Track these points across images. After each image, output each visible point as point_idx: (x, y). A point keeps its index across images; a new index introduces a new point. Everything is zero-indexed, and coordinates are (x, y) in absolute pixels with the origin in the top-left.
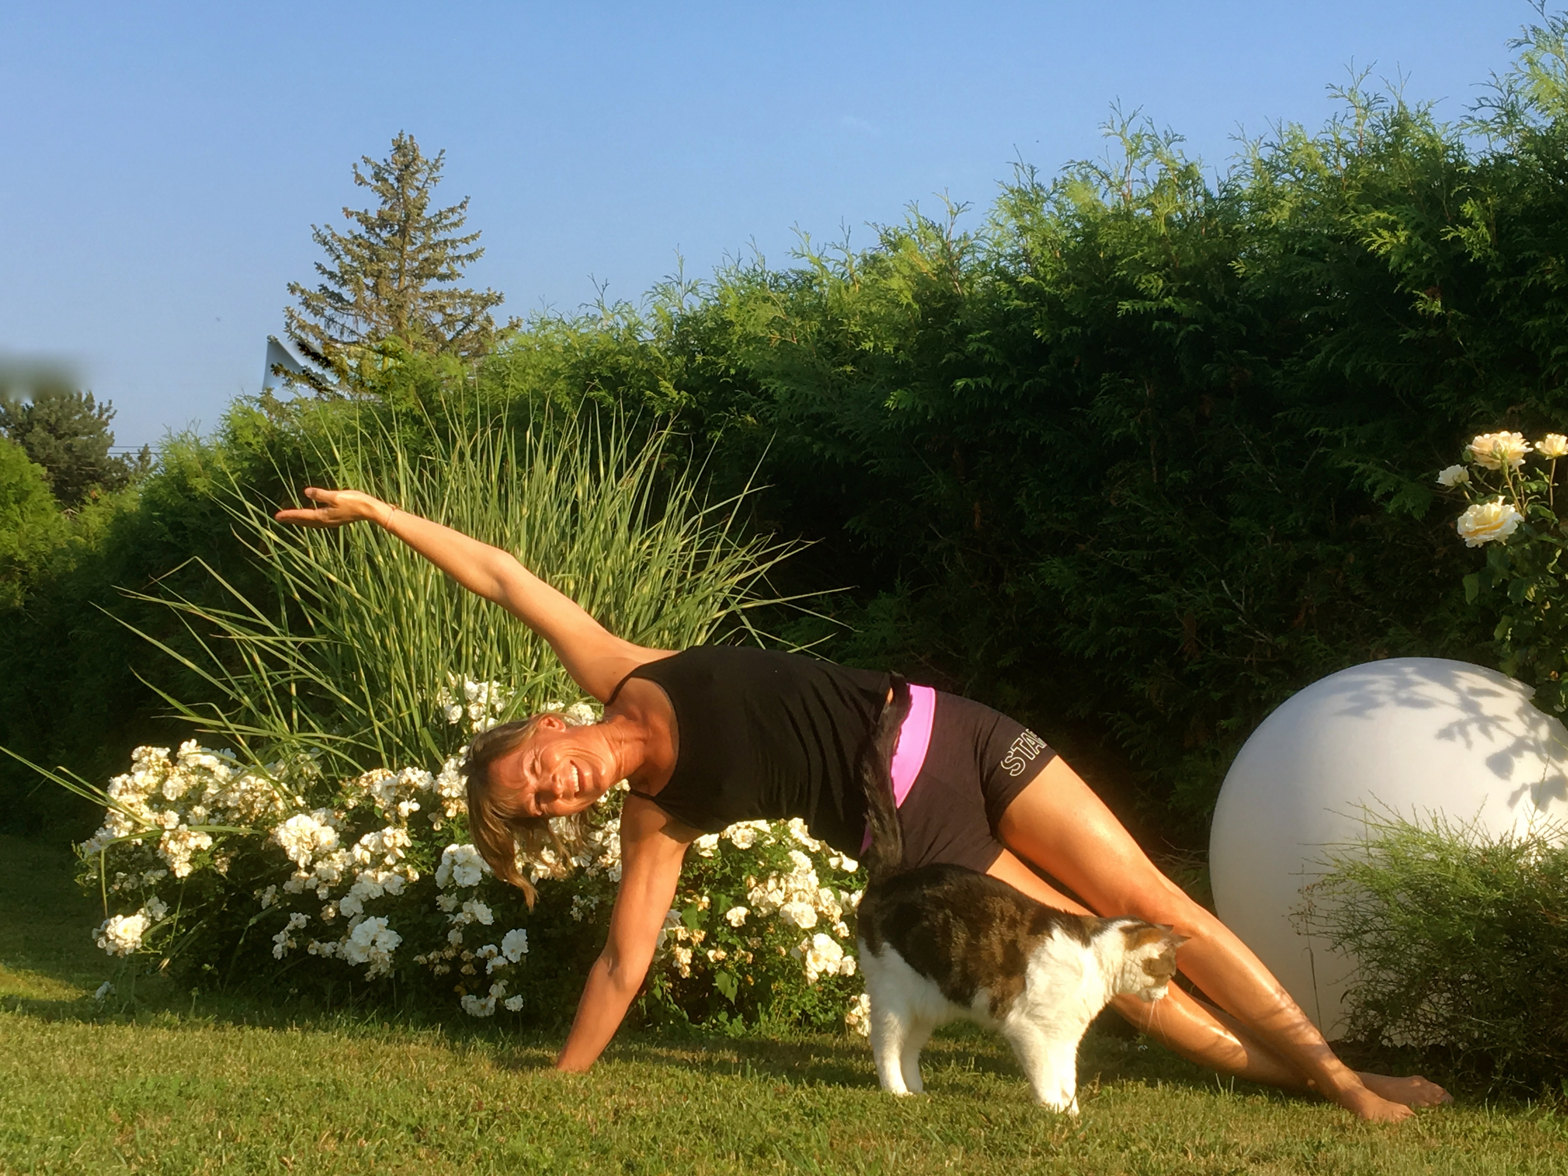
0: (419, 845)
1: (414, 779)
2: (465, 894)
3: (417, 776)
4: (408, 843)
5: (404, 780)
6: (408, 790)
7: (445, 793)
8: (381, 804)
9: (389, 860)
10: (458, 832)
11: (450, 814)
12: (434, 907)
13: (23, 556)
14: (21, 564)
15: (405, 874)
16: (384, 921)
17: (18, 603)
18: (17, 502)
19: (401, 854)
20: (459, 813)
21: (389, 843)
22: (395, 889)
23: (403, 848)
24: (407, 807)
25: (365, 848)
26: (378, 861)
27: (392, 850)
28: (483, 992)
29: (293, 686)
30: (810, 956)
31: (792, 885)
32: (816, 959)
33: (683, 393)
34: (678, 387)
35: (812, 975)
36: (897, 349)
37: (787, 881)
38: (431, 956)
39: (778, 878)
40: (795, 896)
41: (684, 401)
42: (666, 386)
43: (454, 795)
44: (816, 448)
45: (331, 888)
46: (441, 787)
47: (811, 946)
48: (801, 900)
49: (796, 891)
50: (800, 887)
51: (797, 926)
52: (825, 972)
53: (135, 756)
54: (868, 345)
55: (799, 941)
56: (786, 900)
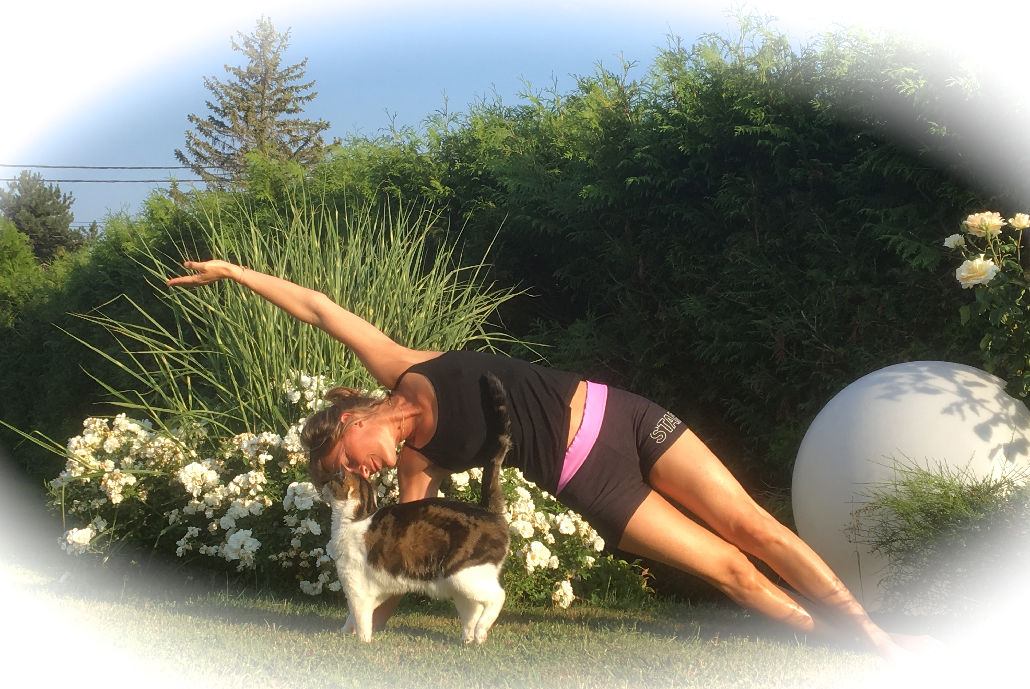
0: (272, 482)
1: (269, 440)
2: (303, 514)
3: (270, 438)
4: (265, 482)
5: (262, 440)
6: (265, 446)
7: (289, 449)
8: (247, 456)
9: (252, 493)
10: (298, 474)
11: (293, 462)
12: (282, 524)
13: (13, 293)
14: (12, 299)
15: (263, 501)
16: (249, 532)
17: (10, 324)
18: (10, 258)
19: (260, 489)
20: (298, 462)
21: (252, 481)
22: (257, 511)
23: (262, 484)
24: (264, 458)
25: (237, 484)
26: (245, 493)
27: (254, 486)
28: (314, 579)
29: (189, 379)
30: (529, 556)
31: (517, 510)
32: (533, 558)
33: (446, 188)
34: (443, 183)
35: (531, 569)
36: (588, 158)
37: (514, 507)
38: (280, 555)
39: (508, 505)
40: (520, 517)
41: (447, 193)
42: (436, 183)
43: (295, 450)
44: (534, 224)
45: (214, 511)
46: (286, 444)
47: (530, 550)
48: (523, 519)
49: (520, 513)
50: (522, 511)
51: (521, 536)
52: (539, 566)
53: (86, 423)
54: (569, 155)
55: (522, 546)
56: (513, 520)
